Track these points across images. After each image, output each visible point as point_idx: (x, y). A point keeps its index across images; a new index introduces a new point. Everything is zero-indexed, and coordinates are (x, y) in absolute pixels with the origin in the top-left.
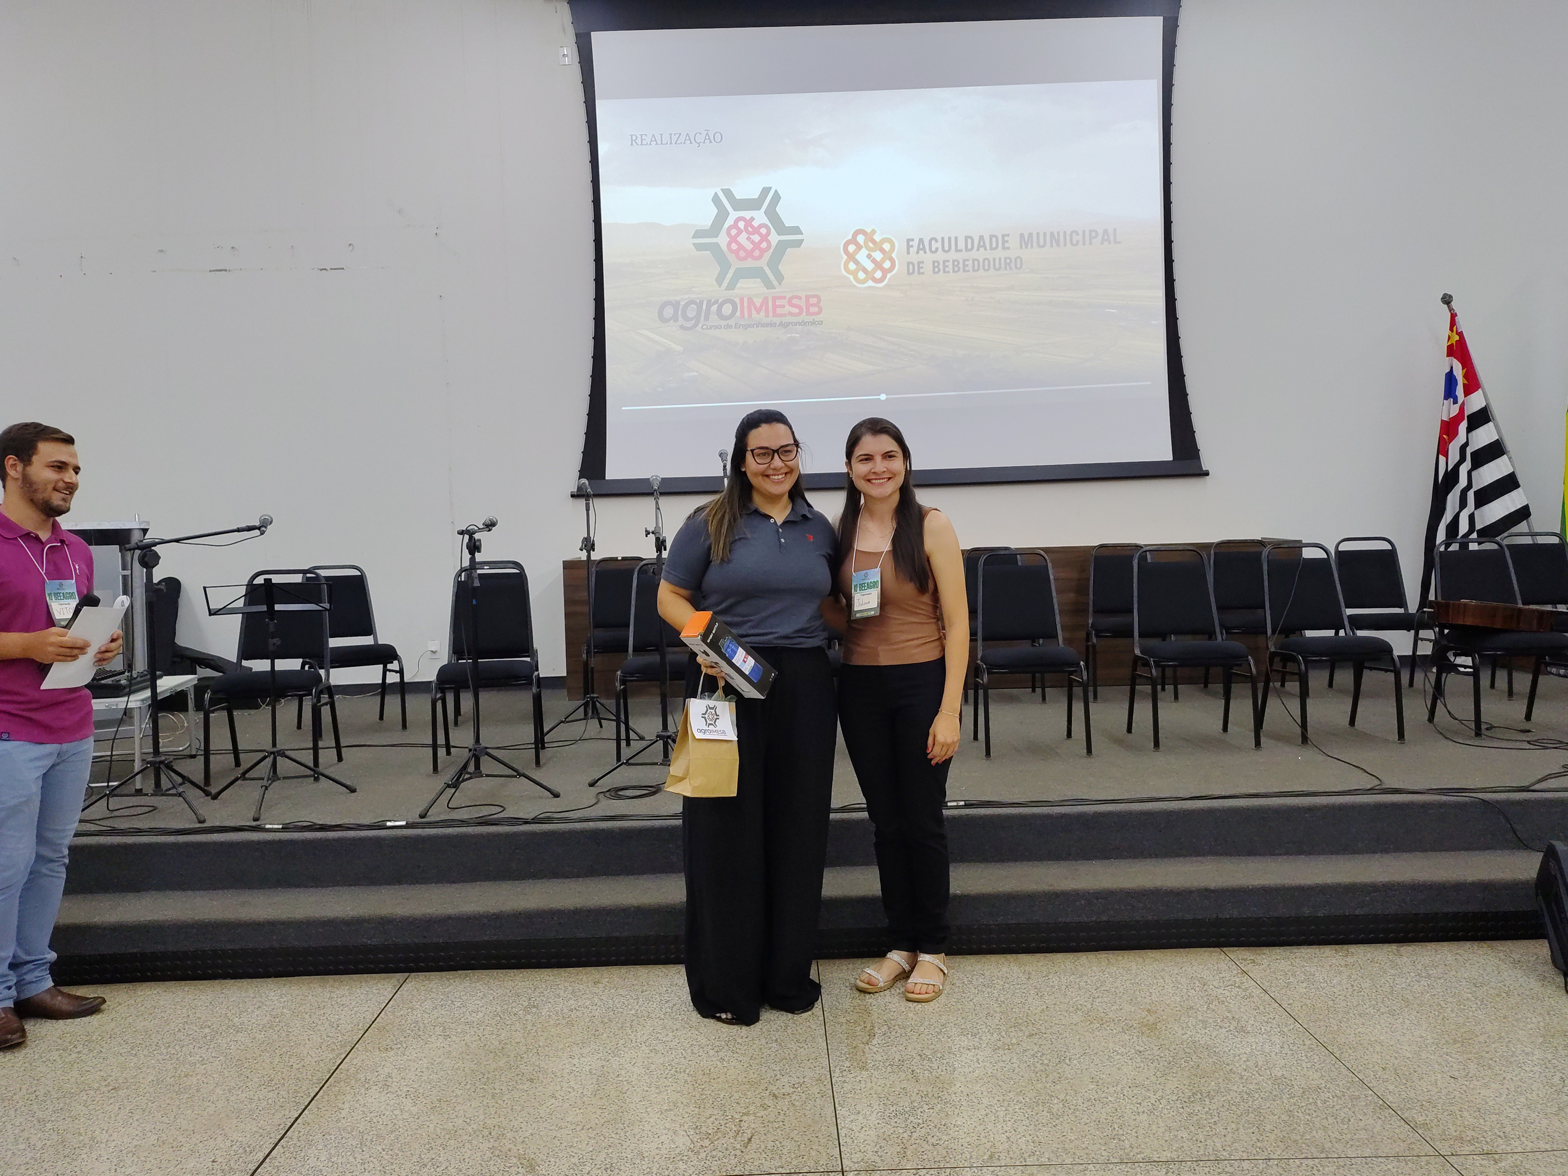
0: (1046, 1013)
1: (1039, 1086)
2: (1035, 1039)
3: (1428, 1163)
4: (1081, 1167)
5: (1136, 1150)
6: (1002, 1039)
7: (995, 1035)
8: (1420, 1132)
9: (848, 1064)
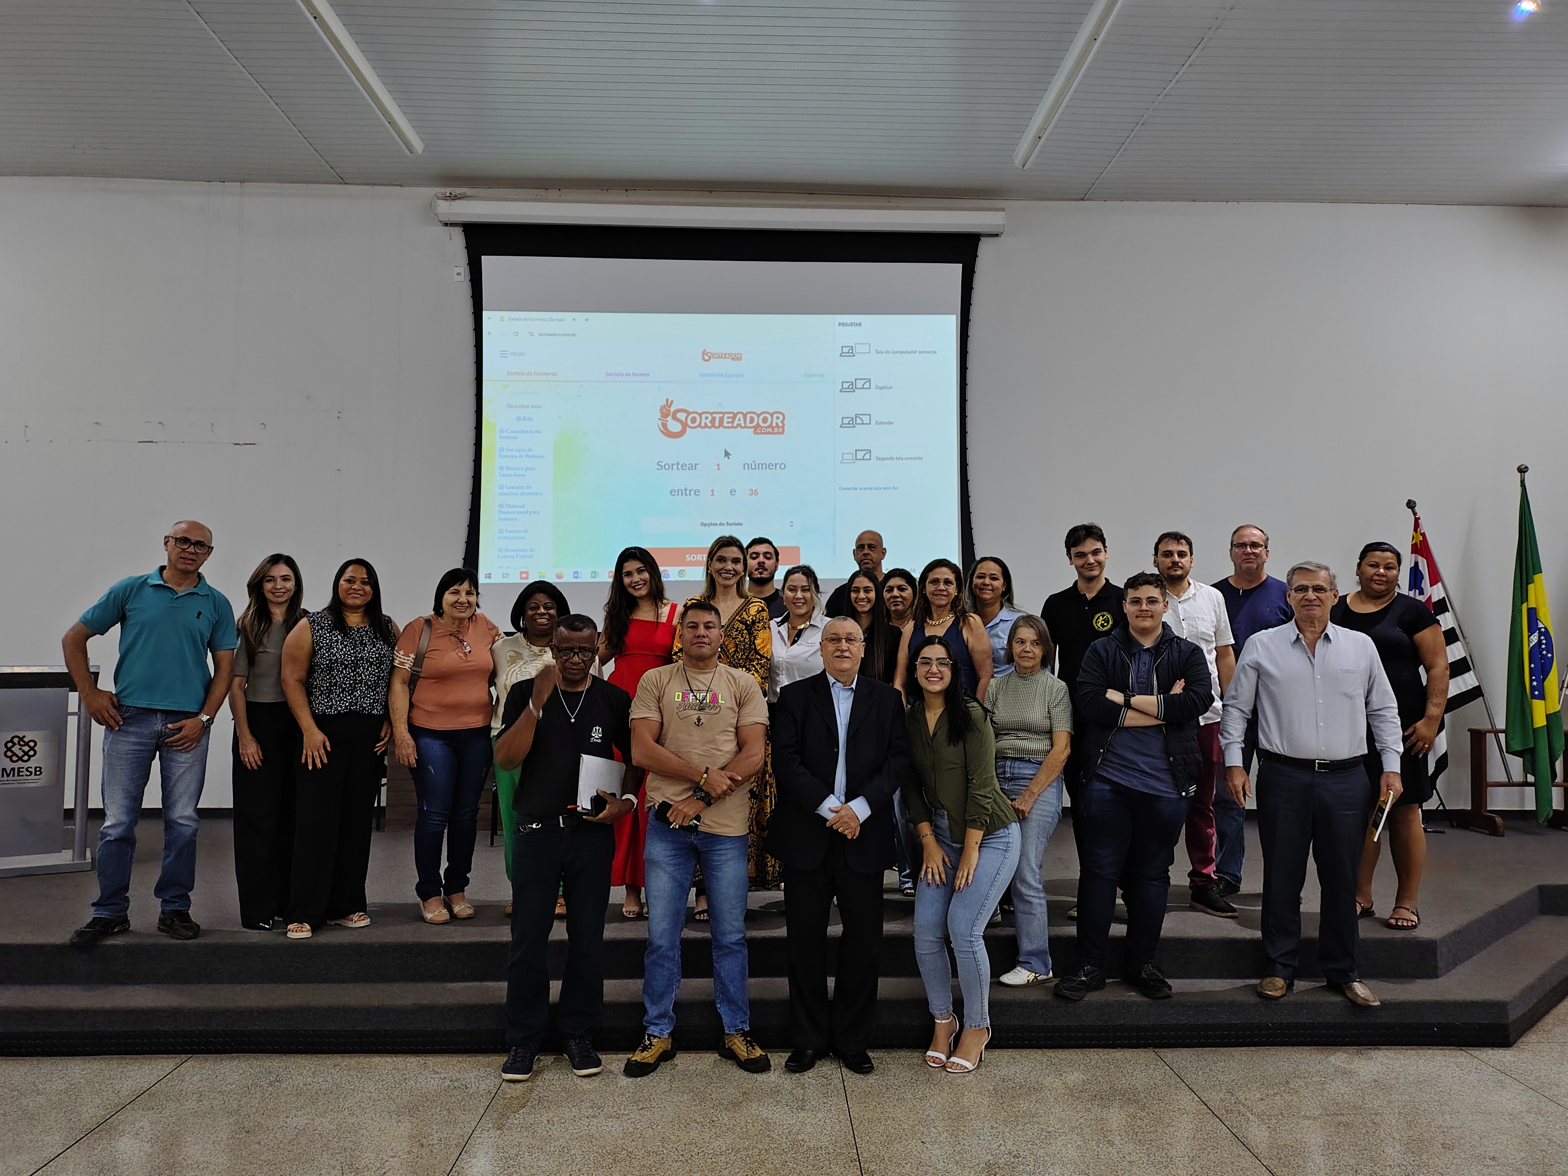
1: (621, 1142)
9: (490, 1126)
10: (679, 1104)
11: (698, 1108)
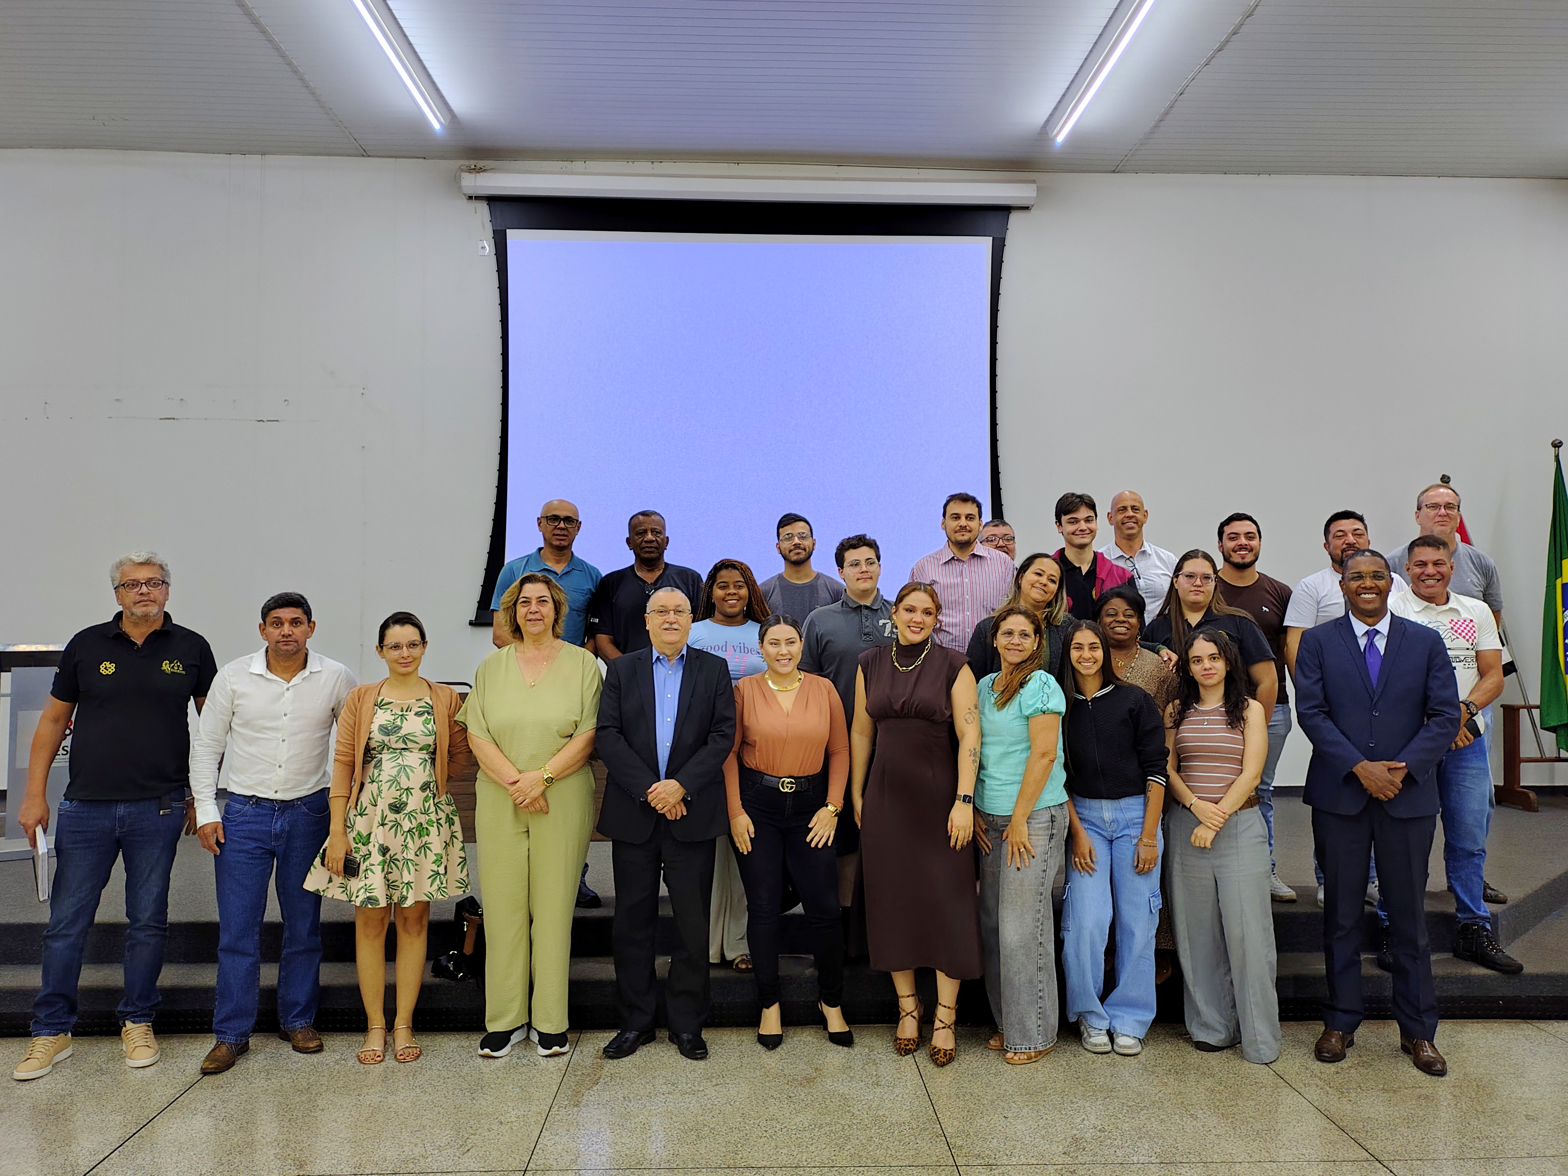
0: (738, 1069)
1: (701, 1118)
2: (717, 1088)
3: (944, 1170)
4: (698, 1170)
5: (743, 1160)
6: (693, 1088)
7: (689, 1085)
8: (953, 1151)
9: (566, 1103)
10: (752, 1080)
11: (773, 1084)
